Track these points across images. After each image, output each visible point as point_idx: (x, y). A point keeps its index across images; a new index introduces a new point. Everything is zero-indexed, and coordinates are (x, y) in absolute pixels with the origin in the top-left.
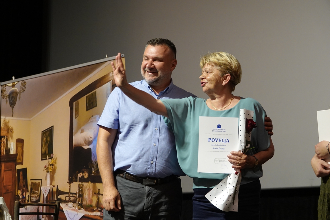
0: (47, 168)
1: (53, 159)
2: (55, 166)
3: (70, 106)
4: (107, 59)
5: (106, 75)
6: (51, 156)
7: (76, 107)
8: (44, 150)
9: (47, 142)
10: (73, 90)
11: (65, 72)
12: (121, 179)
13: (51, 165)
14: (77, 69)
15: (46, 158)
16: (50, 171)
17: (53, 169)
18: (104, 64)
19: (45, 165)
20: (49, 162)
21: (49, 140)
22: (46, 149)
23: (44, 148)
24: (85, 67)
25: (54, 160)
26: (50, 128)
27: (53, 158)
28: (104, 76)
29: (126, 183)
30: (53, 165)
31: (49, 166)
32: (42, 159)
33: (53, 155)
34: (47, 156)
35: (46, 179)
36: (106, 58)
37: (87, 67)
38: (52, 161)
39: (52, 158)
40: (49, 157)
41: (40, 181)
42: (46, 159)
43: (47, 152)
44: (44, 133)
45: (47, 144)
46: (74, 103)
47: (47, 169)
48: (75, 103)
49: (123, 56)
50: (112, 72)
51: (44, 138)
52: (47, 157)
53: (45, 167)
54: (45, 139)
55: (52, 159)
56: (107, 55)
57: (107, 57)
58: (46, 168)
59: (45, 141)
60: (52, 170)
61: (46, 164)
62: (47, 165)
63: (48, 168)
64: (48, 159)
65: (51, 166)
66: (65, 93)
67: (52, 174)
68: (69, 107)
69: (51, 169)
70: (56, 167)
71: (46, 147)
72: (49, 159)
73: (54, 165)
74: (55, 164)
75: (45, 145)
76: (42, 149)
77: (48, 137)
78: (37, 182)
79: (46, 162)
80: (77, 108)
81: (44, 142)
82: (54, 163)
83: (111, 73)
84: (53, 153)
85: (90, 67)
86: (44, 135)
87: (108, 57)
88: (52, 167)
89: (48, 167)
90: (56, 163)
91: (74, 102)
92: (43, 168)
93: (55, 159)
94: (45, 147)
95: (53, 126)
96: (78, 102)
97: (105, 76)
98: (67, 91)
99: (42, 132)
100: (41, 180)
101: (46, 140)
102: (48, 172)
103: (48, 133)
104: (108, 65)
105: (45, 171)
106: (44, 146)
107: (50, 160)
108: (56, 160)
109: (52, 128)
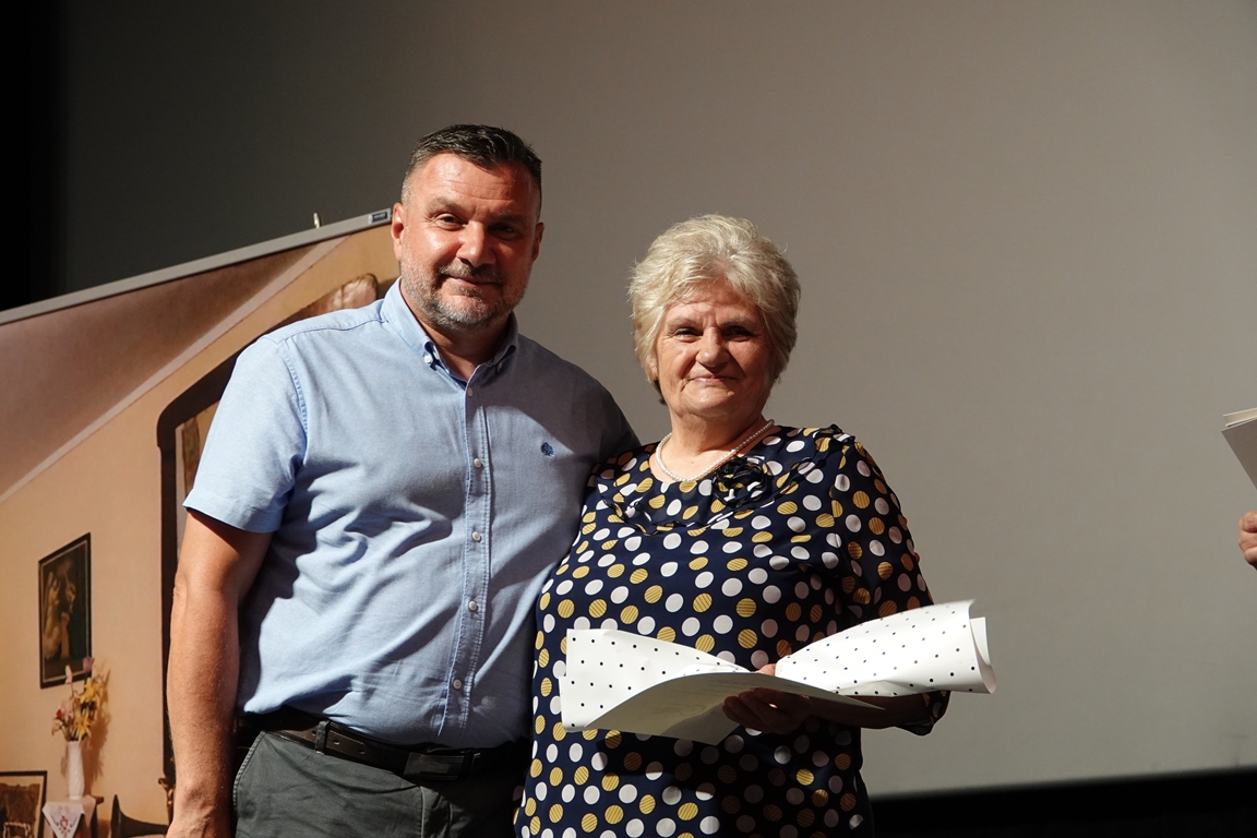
0: (67, 719)
1: (94, 681)
2: (101, 710)
3: (159, 445)
4: (319, 231)
5: (313, 304)
6: (82, 669)
7: (188, 449)
8: (50, 643)
9: (62, 606)
10: (173, 374)
11: (134, 294)
12: (303, 755)
13: (84, 706)
14: (187, 280)
15: (62, 677)
16: (80, 734)
17: (93, 723)
18: (305, 253)
19: (59, 707)
20: (76, 695)
21: (73, 597)
22: (60, 635)
23: (50, 635)
24: (220, 272)
25: (97, 686)
26: (78, 546)
27: (94, 674)
28: (309, 307)
29: (328, 767)
30: (91, 706)
31: (78, 714)
32: (45, 681)
33: (91, 662)
34: (68, 670)
35: (64, 770)
36: (314, 227)
37: (232, 268)
38: (91, 691)
39: (89, 674)
40: (73, 671)
41: (39, 780)
42: (62, 682)
43: (65, 652)
44: (49, 567)
45: (64, 615)
46: (179, 430)
47: (66, 724)
48: (183, 433)
49: (386, 217)
50: (343, 287)
51: (52, 590)
52: (64, 673)
53: (60, 716)
54: (53, 594)
55: (89, 680)
56: (316, 215)
57: (317, 222)
58: (63, 721)
59: (57, 602)
60: (88, 731)
61: (63, 705)
62: (68, 708)
63: (72, 721)
64: (69, 680)
65: (86, 713)
66: (137, 386)
67: (89, 747)
68: (158, 449)
69: (86, 723)
70: (108, 716)
71: (60, 628)
72: (75, 679)
73: (98, 704)
74: (101, 703)
75: (58, 618)
76: (44, 638)
77: (70, 585)
78: (26, 782)
79: (65, 695)
80: (192, 452)
81: (50, 609)
82: (97, 699)
83: (339, 293)
84: (90, 655)
85: (242, 270)
86: (51, 574)
87: (321, 225)
88: (91, 718)
89: (72, 715)
90: (105, 698)
91: (179, 424)
92: (50, 721)
93: (99, 681)
94: (56, 630)
95: (87, 537)
96: (195, 425)
97: (312, 309)
98: (145, 378)
99: (41, 562)
100: (44, 773)
101: (61, 595)
102: (71, 738)
103: (68, 565)
104: (324, 257)
105: (60, 735)
106: (53, 625)
107: (80, 685)
108: (105, 684)
109: (85, 542)
